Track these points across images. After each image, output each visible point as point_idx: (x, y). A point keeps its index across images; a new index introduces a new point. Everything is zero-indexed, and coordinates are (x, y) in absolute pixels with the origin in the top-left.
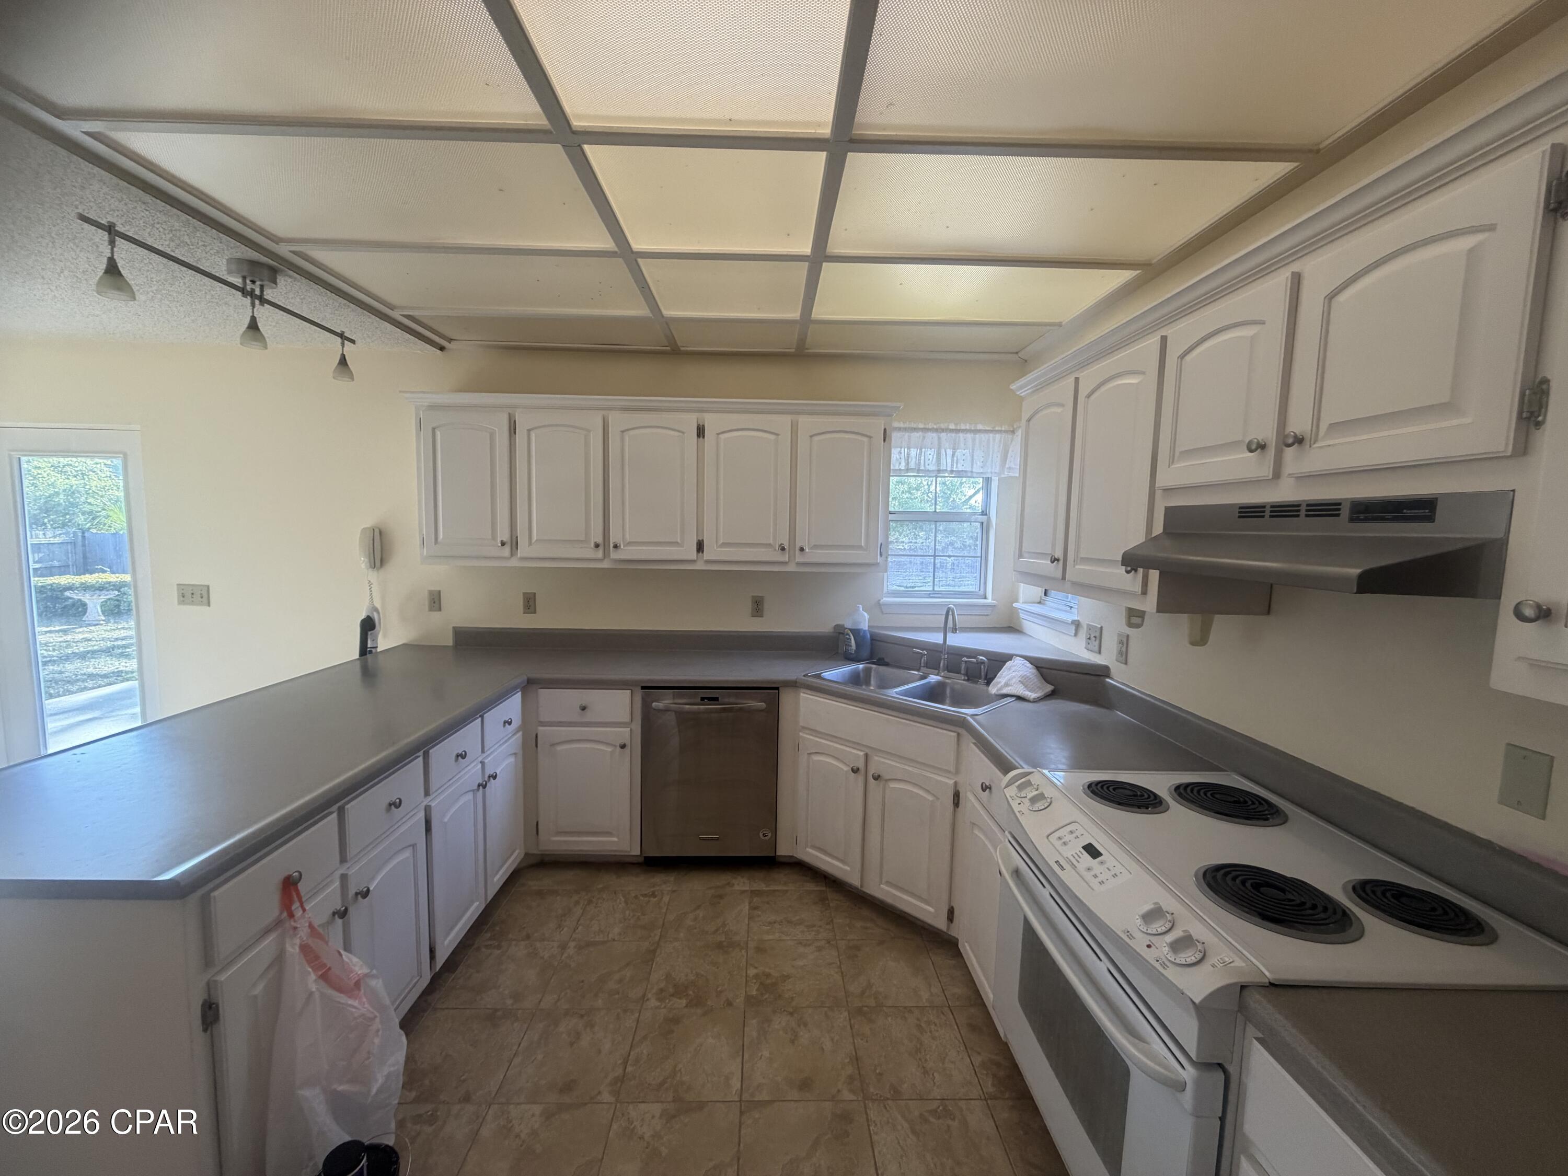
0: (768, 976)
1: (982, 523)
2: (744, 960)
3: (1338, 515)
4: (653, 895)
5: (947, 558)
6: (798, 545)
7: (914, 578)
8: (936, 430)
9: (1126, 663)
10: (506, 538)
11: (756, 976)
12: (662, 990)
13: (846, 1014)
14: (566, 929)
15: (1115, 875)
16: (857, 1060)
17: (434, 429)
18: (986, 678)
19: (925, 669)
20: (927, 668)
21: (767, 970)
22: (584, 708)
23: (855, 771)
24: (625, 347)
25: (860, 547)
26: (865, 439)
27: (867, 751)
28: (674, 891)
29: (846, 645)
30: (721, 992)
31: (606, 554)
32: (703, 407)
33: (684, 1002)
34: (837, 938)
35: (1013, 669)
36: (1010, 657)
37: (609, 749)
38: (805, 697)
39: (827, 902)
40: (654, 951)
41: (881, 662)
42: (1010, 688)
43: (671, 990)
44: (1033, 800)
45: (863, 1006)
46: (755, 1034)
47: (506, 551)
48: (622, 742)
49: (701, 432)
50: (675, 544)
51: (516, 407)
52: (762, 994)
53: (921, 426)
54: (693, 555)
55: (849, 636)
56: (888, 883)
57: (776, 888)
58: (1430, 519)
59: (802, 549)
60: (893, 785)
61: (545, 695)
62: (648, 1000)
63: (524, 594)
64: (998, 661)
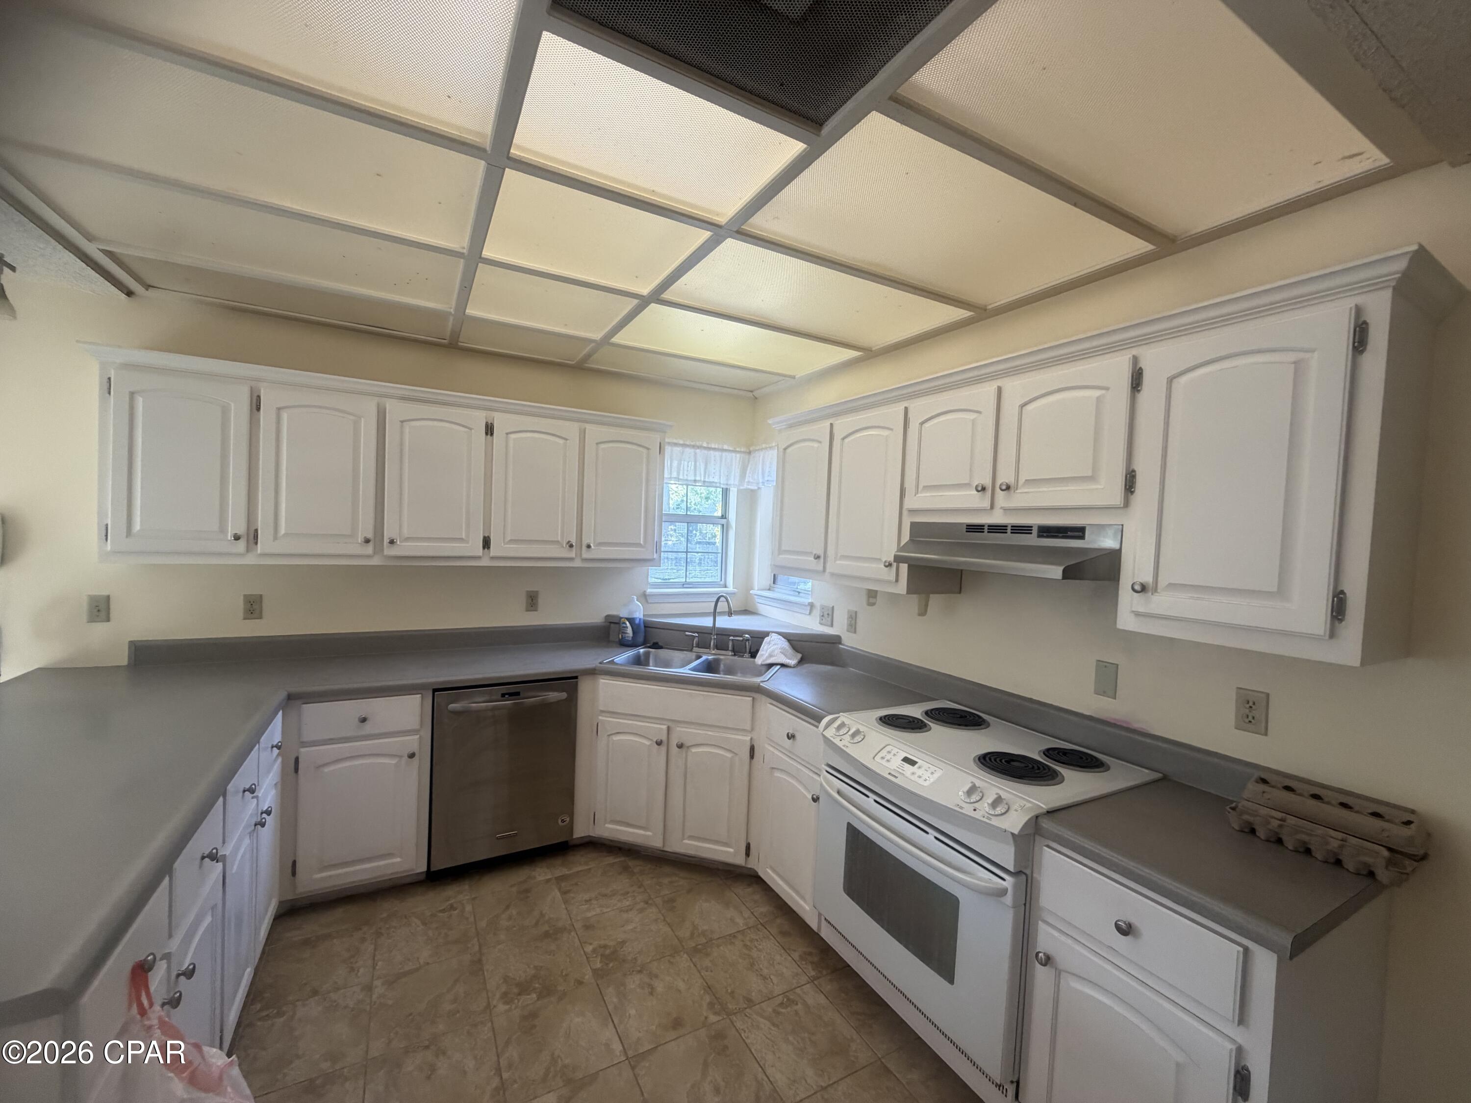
0: (605, 947)
1: (723, 525)
2: (576, 940)
3: (1031, 533)
4: (452, 908)
5: (696, 554)
6: (585, 543)
7: (669, 571)
8: (693, 447)
9: (855, 632)
10: (241, 530)
11: (594, 951)
12: (505, 994)
13: (685, 956)
14: (362, 970)
15: (932, 773)
16: (710, 988)
17: (132, 394)
18: (750, 652)
19: (697, 649)
20: (699, 648)
21: (602, 942)
22: (364, 720)
23: (659, 743)
24: (395, 332)
25: (638, 545)
26: (645, 451)
27: (670, 724)
28: (474, 899)
29: (623, 633)
30: (566, 975)
31: (378, 550)
32: (491, 406)
33: (534, 996)
34: (652, 897)
35: (773, 643)
36: (767, 634)
37: (393, 761)
38: (604, 682)
39: (631, 870)
40: (480, 961)
41: (656, 646)
42: (774, 658)
43: (516, 990)
44: (853, 736)
45: (697, 945)
46: (615, 1000)
47: (241, 545)
48: (411, 750)
49: (489, 430)
50: (461, 540)
51: (259, 380)
52: (607, 964)
53: (681, 442)
54: (479, 550)
55: (626, 624)
56: (691, 837)
57: (580, 868)
58: (1082, 537)
59: (589, 546)
60: (694, 750)
61: (311, 711)
62: (495, 1006)
63: (245, 596)
64: (758, 638)
